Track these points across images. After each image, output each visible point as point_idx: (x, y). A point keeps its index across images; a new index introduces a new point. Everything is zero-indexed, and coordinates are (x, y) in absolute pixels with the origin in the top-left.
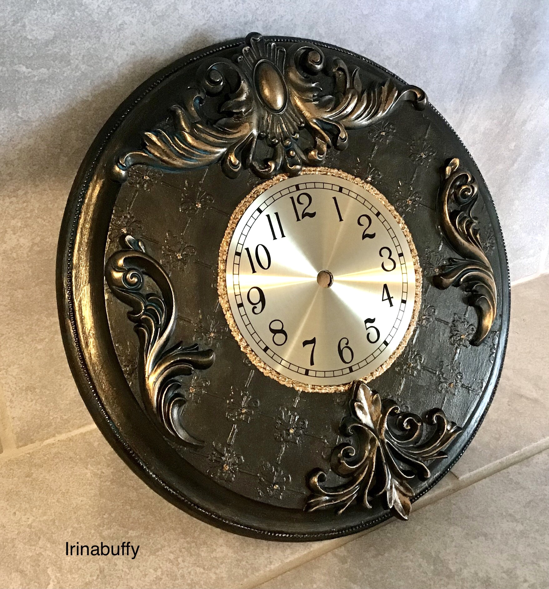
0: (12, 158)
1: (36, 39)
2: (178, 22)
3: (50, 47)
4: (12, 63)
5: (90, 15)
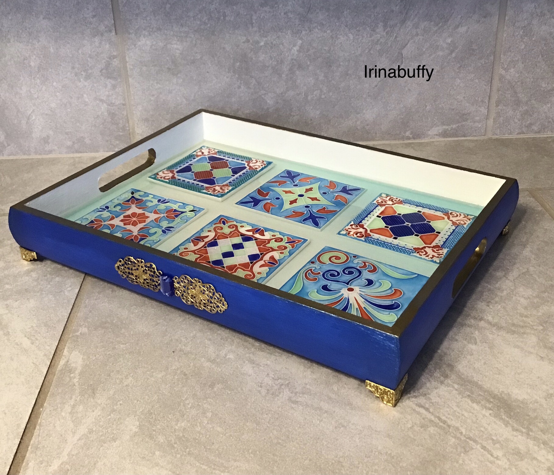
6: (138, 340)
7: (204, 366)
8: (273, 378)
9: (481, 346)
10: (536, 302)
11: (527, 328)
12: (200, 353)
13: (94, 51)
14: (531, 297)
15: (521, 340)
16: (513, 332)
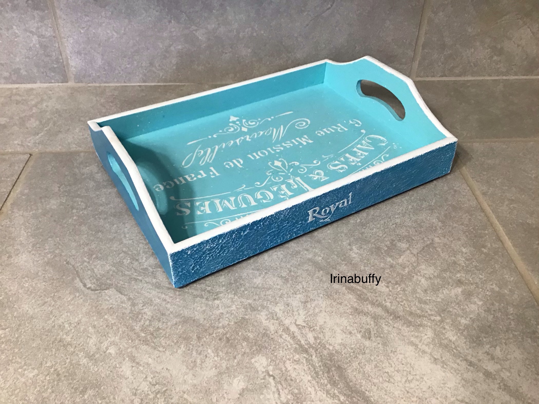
6: (20, 325)
7: (81, 363)
8: (150, 383)
9: (375, 342)
10: (436, 284)
11: (425, 318)
12: (81, 345)
14: (432, 276)
15: (416, 334)
16: (409, 324)
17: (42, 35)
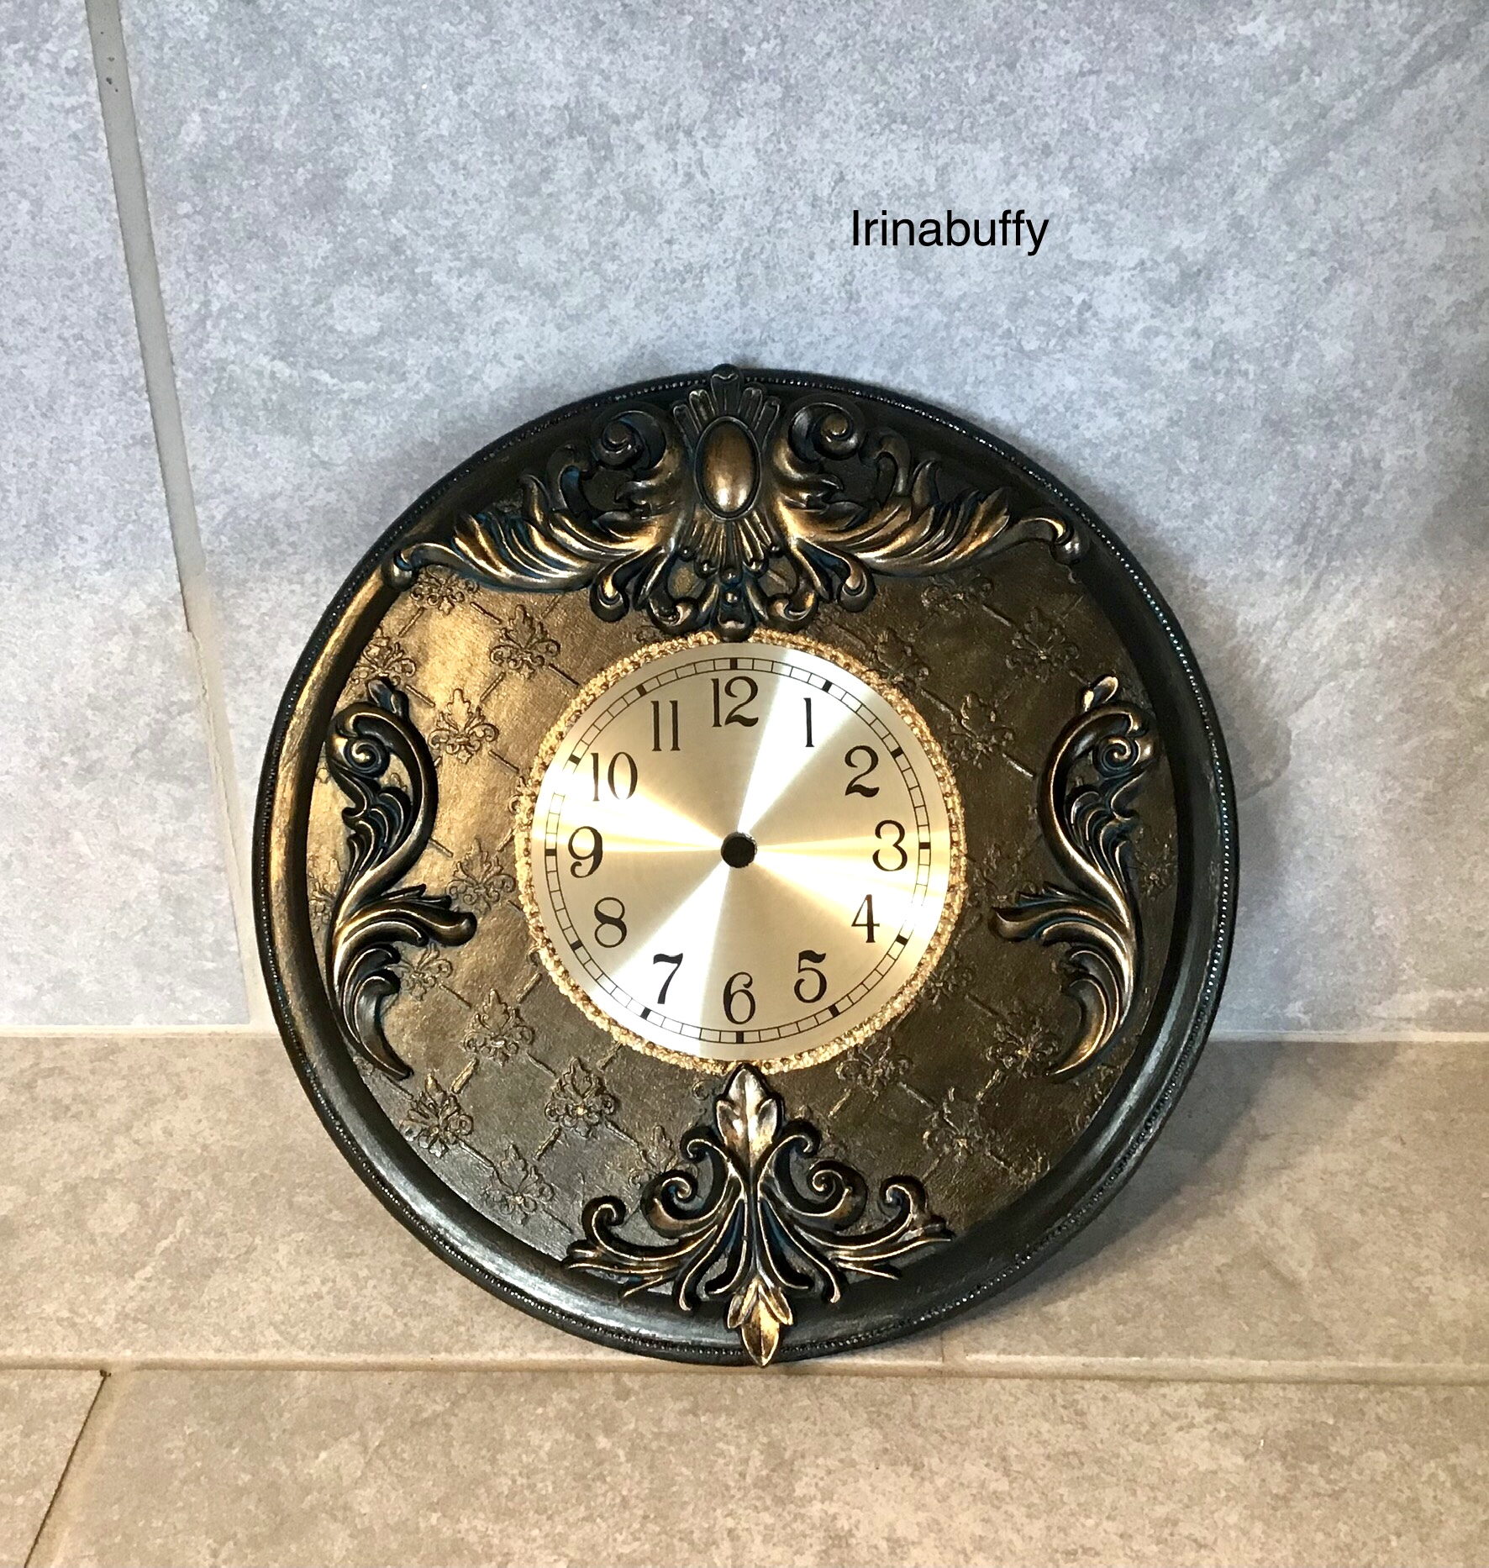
0: (299, 519)
1: (350, 332)
2: (606, 329)
3: (372, 348)
4: (308, 365)
5: (444, 303)
13: (107, 687)
17: (174, 863)
